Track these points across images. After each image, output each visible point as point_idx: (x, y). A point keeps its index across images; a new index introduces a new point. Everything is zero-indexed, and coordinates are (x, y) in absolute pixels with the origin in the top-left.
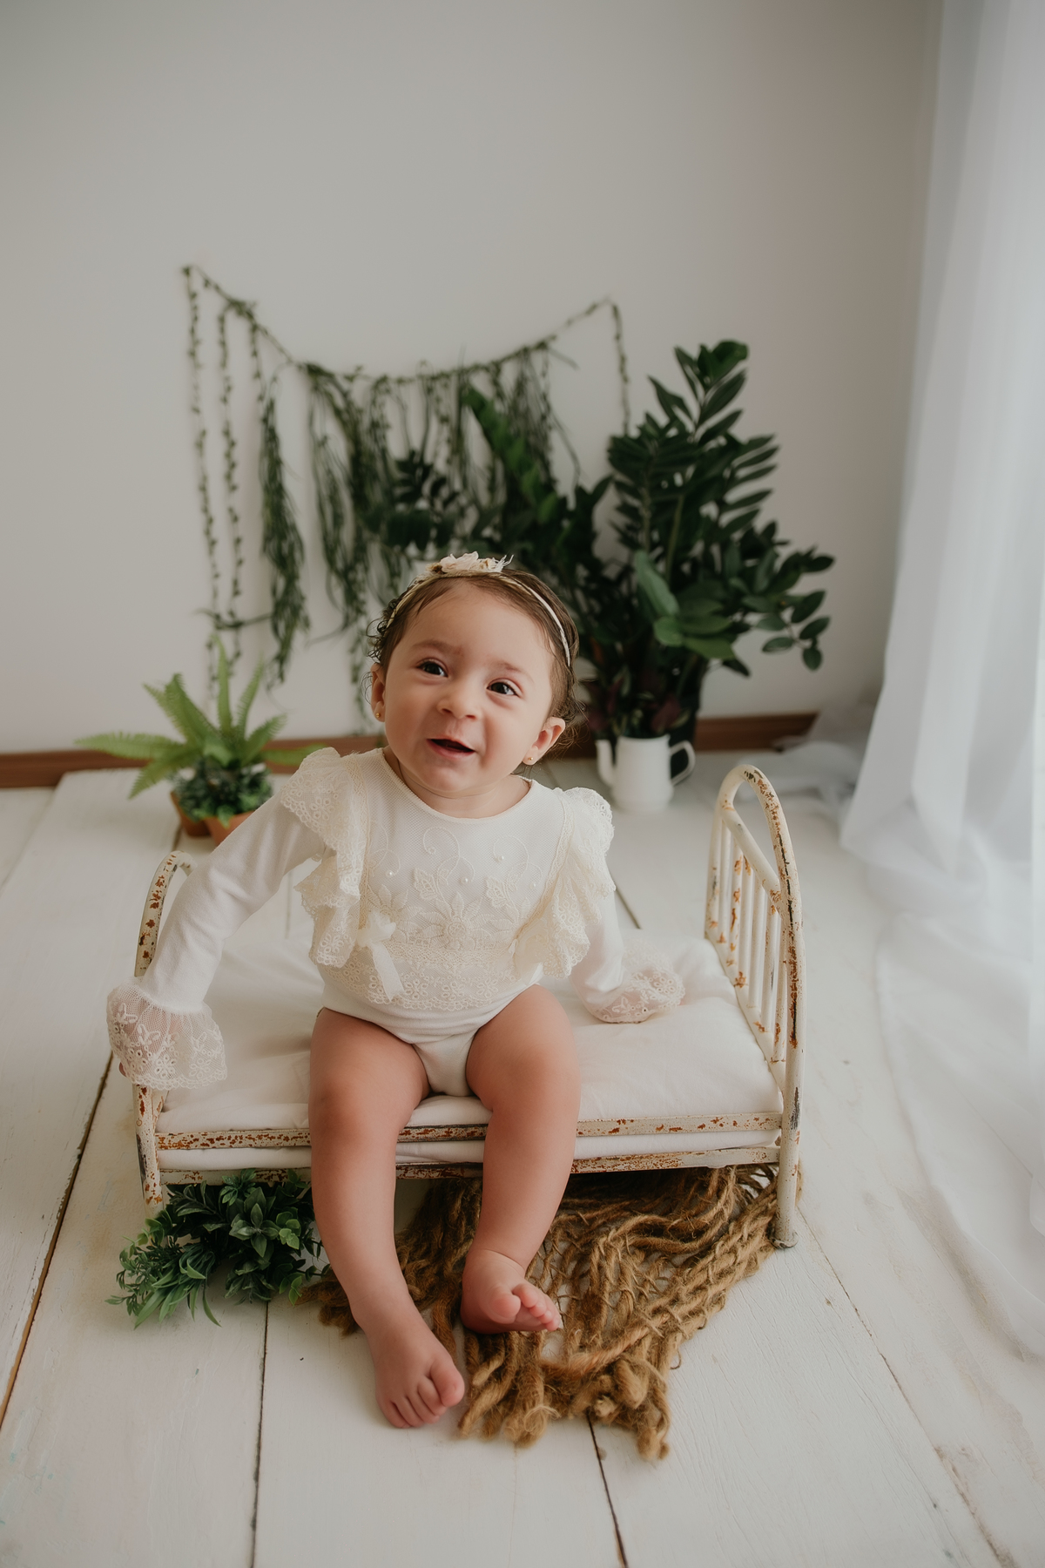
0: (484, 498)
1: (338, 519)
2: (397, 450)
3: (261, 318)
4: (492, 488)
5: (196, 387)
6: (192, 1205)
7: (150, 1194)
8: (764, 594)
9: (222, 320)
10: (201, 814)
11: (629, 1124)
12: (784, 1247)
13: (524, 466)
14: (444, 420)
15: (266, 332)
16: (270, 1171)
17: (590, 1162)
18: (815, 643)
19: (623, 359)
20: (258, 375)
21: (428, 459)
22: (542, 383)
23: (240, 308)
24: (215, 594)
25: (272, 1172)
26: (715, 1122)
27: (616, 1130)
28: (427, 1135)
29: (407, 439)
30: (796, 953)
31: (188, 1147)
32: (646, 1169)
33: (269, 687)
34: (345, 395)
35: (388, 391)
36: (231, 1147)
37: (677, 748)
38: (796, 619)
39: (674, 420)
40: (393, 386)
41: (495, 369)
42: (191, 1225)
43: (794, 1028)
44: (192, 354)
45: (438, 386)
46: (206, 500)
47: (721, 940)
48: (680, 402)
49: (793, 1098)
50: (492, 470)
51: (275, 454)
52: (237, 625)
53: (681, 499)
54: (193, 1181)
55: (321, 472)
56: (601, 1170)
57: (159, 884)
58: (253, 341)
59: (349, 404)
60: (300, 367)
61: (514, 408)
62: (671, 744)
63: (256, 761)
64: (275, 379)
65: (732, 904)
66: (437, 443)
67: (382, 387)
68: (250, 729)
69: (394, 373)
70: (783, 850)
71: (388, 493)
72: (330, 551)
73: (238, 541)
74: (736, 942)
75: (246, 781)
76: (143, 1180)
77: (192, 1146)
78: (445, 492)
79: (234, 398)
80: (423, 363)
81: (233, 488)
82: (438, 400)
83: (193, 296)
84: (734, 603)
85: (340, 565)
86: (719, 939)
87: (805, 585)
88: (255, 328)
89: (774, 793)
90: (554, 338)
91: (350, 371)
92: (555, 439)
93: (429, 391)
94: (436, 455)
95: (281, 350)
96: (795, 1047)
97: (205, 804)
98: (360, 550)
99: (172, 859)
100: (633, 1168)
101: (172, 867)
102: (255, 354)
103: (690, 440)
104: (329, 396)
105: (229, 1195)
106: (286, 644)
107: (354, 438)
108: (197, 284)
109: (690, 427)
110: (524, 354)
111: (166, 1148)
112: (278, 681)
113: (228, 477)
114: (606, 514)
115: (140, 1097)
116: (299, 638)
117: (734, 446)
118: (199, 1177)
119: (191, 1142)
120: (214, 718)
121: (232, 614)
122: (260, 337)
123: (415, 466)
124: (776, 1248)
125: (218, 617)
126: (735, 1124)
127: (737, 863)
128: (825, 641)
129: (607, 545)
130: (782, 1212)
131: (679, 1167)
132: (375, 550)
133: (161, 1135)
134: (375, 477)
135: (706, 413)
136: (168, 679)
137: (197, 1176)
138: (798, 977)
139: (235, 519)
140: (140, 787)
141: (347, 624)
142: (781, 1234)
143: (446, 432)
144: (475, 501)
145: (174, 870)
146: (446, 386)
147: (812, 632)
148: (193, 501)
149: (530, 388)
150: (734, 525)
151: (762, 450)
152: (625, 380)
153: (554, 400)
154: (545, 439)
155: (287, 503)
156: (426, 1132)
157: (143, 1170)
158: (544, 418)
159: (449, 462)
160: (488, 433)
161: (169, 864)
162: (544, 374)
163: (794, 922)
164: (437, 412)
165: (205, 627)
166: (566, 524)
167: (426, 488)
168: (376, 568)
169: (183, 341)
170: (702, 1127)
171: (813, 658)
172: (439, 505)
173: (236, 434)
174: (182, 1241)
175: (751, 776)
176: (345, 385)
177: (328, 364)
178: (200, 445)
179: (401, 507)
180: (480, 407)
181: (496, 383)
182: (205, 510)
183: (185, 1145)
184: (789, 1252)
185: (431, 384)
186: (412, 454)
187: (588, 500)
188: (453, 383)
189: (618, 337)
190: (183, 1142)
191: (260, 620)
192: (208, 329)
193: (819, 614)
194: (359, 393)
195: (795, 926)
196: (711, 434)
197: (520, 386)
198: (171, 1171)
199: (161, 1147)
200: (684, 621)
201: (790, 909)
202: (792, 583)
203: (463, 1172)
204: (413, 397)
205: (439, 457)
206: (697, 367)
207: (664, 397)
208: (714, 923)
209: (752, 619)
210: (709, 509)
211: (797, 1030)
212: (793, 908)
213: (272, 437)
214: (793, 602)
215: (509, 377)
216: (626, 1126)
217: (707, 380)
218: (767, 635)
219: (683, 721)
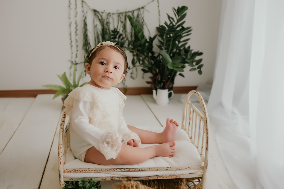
0: (130, 39)
2: (112, 28)
4: (131, 37)
5: (70, 13)
6: (72, 186)
7: (61, 183)
8: (189, 59)
11: (170, 168)
13: (139, 32)
14: (122, 22)
15: (85, 2)
16: (89, 178)
17: (161, 177)
18: (200, 69)
19: (159, 11)
20: (83, 11)
21: (118, 30)
22: (142, 15)
24: (72, 57)
26: (189, 168)
27: (167, 169)
28: (125, 170)
29: (114, 26)
30: (208, 130)
32: (173, 178)
33: (83, 77)
34: (101, 16)
35: (110, 16)
36: (80, 172)
37: (170, 92)
38: (196, 64)
39: (171, 23)
40: (111, 15)
41: (133, 12)
43: (207, 146)
44: (69, 6)
45: (121, 15)
46: (71, 37)
47: (186, 129)
48: (173, 19)
49: (206, 162)
50: (132, 33)
51: (86, 28)
52: (76, 64)
53: (172, 39)
54: (71, 180)
55: (96, 32)
56: (163, 178)
58: (82, 4)
59: (102, 18)
60: (92, 10)
61: (136, 20)
62: (169, 91)
64: (87, 12)
65: (189, 121)
66: (120, 27)
67: (109, 15)
69: (112, 12)
70: (204, 108)
71: (109, 37)
73: (77, 46)
74: (190, 130)
76: (60, 180)
77: (71, 172)
78: (121, 37)
79: (78, 16)
80: (118, 10)
81: (77, 35)
82: (121, 18)
84: (184, 62)
86: (185, 129)
87: (198, 58)
88: (83, 1)
89: (201, 96)
91: (103, 11)
92: (145, 27)
93: (119, 16)
94: (120, 29)
95: (88, 6)
96: (207, 151)
100: (171, 178)
102: (83, 7)
103: (174, 27)
104: (98, 16)
105: (80, 184)
107: (103, 25)
109: (174, 24)
110: (139, 9)
111: (65, 172)
112: (85, 76)
113: (76, 32)
114: (156, 43)
115: (60, 160)
117: (183, 29)
118: (73, 180)
121: (75, 61)
122: (84, 3)
125: (72, 62)
126: (193, 168)
127: (191, 112)
128: (203, 69)
129: (155, 49)
131: (180, 178)
133: (64, 170)
134: (107, 33)
135: (178, 21)
136: (62, 73)
139: (77, 41)
140: (55, 97)
143: (122, 25)
144: (128, 39)
146: (122, 15)
147: (200, 67)
148: (68, 37)
149: (140, 16)
150: (182, 46)
151: (189, 30)
152: (160, 15)
153: (144, 19)
154: (143, 27)
155: (88, 38)
156: (125, 169)
157: (60, 178)
158: (143, 23)
159: (122, 31)
160: (132, 24)
162: (143, 14)
164: (120, 21)
165: (69, 64)
166: (147, 44)
167: (118, 36)
169: (68, 4)
170: (186, 169)
171: (200, 72)
172: (120, 40)
173: (78, 23)
175: (195, 92)
176: (101, 14)
177: (98, 10)
178: (70, 25)
179: (112, 40)
180: (130, 19)
181: (133, 15)
182: (71, 39)
183: (69, 172)
185: (119, 15)
186: (115, 29)
187: (152, 40)
188: (124, 15)
189: (158, 7)
190: (69, 171)
191: (81, 63)
192: (73, 1)
193: (201, 63)
194: (104, 16)
195: (207, 124)
196: (178, 26)
197: (138, 16)
198: (66, 178)
200: (173, 64)
202: (195, 57)
203: (132, 178)
204: (115, 17)
205: (120, 30)
206: (177, 11)
207: (169, 17)
208: (184, 126)
209: (186, 65)
210: (177, 42)
211: (208, 147)
212: (207, 120)
213: (85, 24)
214: (195, 61)
215: (136, 14)
216: (169, 168)
217: (179, 14)
218: (191, 68)
219: (171, 86)
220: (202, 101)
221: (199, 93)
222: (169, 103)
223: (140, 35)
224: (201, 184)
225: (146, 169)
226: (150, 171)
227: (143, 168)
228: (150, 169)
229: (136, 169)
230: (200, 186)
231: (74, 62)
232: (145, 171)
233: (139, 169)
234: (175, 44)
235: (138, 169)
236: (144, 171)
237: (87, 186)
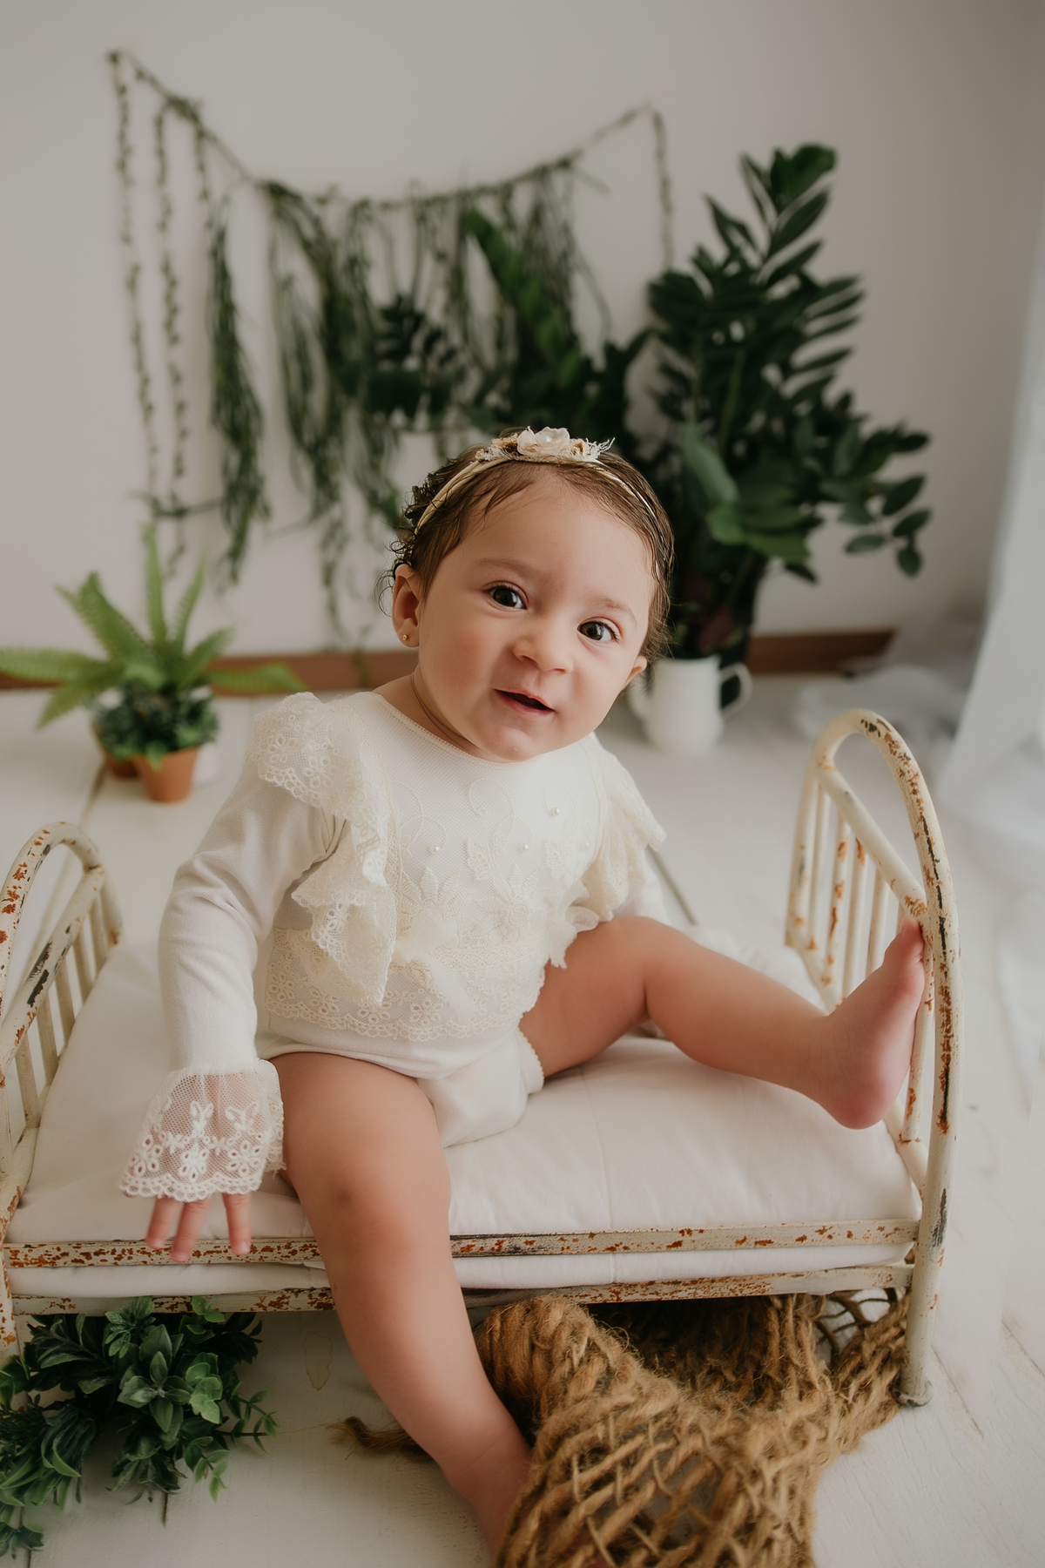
0: (490, 356)
1: (306, 381)
2: (380, 292)
3: (210, 120)
4: (500, 344)
5: (127, 209)
6: (67, 1350)
9: (159, 123)
10: (126, 752)
11: (696, 1236)
12: (912, 1405)
13: (541, 314)
14: (440, 257)
15: (215, 140)
16: (174, 1297)
17: (639, 1287)
18: (911, 542)
19: (665, 185)
20: (205, 195)
21: (420, 305)
22: (564, 212)
23: (183, 108)
24: (152, 473)
25: (176, 1300)
26: (821, 1232)
27: (678, 1244)
29: (393, 279)
30: (952, 995)
31: (53, 1263)
32: (719, 1296)
33: (216, 590)
34: (316, 222)
35: (369, 219)
36: (116, 1264)
37: (728, 672)
38: (888, 510)
39: (734, 254)
40: (376, 212)
41: (505, 192)
43: (945, 1105)
44: (122, 166)
45: (433, 215)
46: (140, 354)
47: (812, 946)
48: (743, 229)
49: (937, 1202)
50: (500, 321)
51: (226, 297)
53: (740, 356)
54: (64, 1311)
55: (285, 320)
56: (655, 1297)
57: (18, 876)
58: (199, 151)
59: (321, 235)
60: (258, 186)
61: (528, 243)
62: (722, 666)
63: (199, 683)
64: (226, 200)
65: (833, 902)
66: (432, 286)
67: (363, 214)
68: (193, 640)
69: (378, 196)
70: (929, 841)
71: (370, 349)
72: (296, 418)
73: (180, 408)
74: (838, 955)
75: (183, 710)
77: (60, 1262)
78: (440, 348)
79: (175, 223)
80: (414, 183)
81: (174, 340)
82: (434, 232)
83: (122, 90)
84: (811, 492)
85: (308, 437)
86: (807, 943)
87: (896, 469)
88: (201, 135)
89: (909, 754)
90: (578, 153)
91: (322, 190)
92: (579, 284)
93: (421, 219)
94: (429, 300)
95: (235, 164)
96: (945, 1132)
97: (132, 739)
98: (334, 420)
99: (43, 836)
100: (701, 1294)
101: (42, 848)
102: (201, 168)
103: (756, 279)
104: (296, 224)
105: (119, 1341)
106: (240, 537)
107: (327, 277)
108: (127, 74)
109: (753, 258)
110: (541, 174)
111: (21, 1265)
112: (230, 584)
113: (169, 325)
114: (642, 378)
116: (256, 530)
117: (809, 291)
118: (70, 1306)
119: (58, 1258)
120: (145, 631)
121: (174, 497)
122: (207, 145)
123: (403, 315)
124: (901, 1405)
125: (156, 503)
126: (850, 1235)
127: (841, 846)
128: (925, 540)
129: (642, 415)
130: (913, 1356)
131: (766, 1293)
132: (352, 418)
133: (13, 1246)
134: (352, 327)
135: (778, 241)
136: (81, 578)
137: (67, 1304)
138: (954, 1031)
139: (177, 379)
140: (50, 714)
141: (318, 511)
142: (909, 1386)
143: (443, 272)
144: (477, 360)
145: (46, 851)
146: (443, 213)
147: (908, 529)
148: (125, 355)
149: (549, 219)
150: (802, 395)
151: (842, 295)
152: (668, 209)
153: (581, 233)
154: (566, 282)
155: (242, 362)
158: (565, 256)
159: (447, 310)
160: (495, 268)
161: (38, 844)
162: (566, 200)
163: (948, 950)
164: (433, 246)
165: (142, 513)
166: (592, 390)
168: (353, 444)
169: (110, 150)
170: (802, 1239)
171: (910, 561)
172: (432, 365)
173: (178, 270)
174: (47, 1397)
175: (872, 728)
176: (316, 210)
177: (293, 181)
178: (132, 284)
179: (386, 366)
180: (485, 235)
181: (505, 210)
182: (140, 367)
183: (48, 1261)
184: (920, 1413)
185: (423, 210)
186: (400, 299)
187: (619, 359)
188: (452, 211)
189: (660, 154)
190: (46, 1258)
191: (208, 506)
192: (142, 134)
193: (918, 504)
194: (334, 220)
196: (779, 275)
197: (537, 216)
198: (29, 1298)
199: (14, 1264)
200: (746, 511)
201: (943, 931)
202: (879, 464)
204: (402, 227)
205: (434, 306)
206: (769, 182)
207: (722, 222)
208: (798, 921)
209: (828, 511)
210: (772, 373)
211: (950, 1109)
212: (947, 930)
213: (222, 277)
214: (882, 489)
215: (522, 203)
216: (692, 1238)
217: (783, 198)
218: (849, 532)
219: (734, 638)
220: (919, 796)
221: (895, 735)
222: (725, 737)
223: (544, 335)
224: (904, 1325)
225: (538, 1242)
226: (564, 1251)
227: (524, 1239)
228: (569, 1242)
229: (479, 1244)
230: (896, 1338)
231: (167, 504)
232: (534, 1253)
233: (495, 1241)
234: (763, 384)
235: (491, 1243)
236: (525, 1254)
237: (159, 1359)
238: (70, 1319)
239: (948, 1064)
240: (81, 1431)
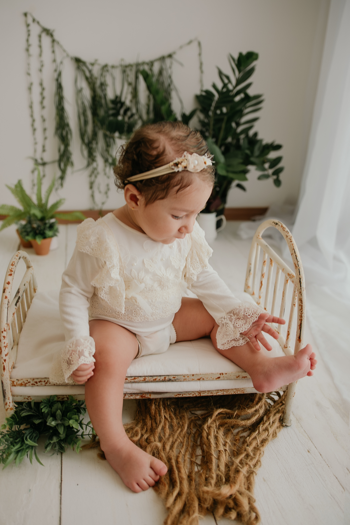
0: (145, 117)
1: (86, 122)
2: (110, 95)
3: (56, 36)
4: (148, 113)
5: (29, 64)
6: (29, 411)
7: (7, 407)
8: (258, 157)
9: (40, 36)
10: (29, 238)
11: (224, 375)
12: (286, 426)
13: (162, 104)
14: (130, 84)
15: (58, 43)
16: (63, 396)
17: (206, 391)
18: (278, 177)
19: (201, 64)
20: (54, 61)
21: (123, 99)
22: (169, 71)
23: (48, 32)
24: (35, 151)
25: (64, 396)
27: (219, 378)
28: (135, 380)
29: (115, 90)
30: (303, 301)
31: (25, 385)
32: (230, 394)
33: (57, 189)
34: (90, 71)
35: (108, 71)
36: (45, 385)
37: (219, 218)
38: (271, 167)
39: (225, 85)
40: (109, 68)
41: (151, 64)
42: (26, 420)
43: (300, 334)
44: (27, 50)
45: (128, 70)
46: (32, 112)
47: (253, 294)
48: (228, 78)
50: (148, 105)
51: (61, 94)
52: (44, 164)
53: (226, 118)
54: (28, 400)
55: (80, 102)
56: (211, 394)
57: (12, 265)
58: (53, 46)
59: (92, 75)
60: (72, 58)
61: (158, 80)
62: (217, 216)
63: (52, 217)
64: (61, 63)
65: (261, 279)
66: (127, 93)
67: (105, 69)
68: (49, 205)
69: (110, 64)
70: (296, 256)
71: (106, 112)
72: (82, 135)
73: (45, 130)
74: (263, 295)
75: (48, 225)
76: (4, 401)
77: (27, 385)
78: (129, 114)
79: (44, 69)
80: (122, 60)
81: (43, 108)
82: (128, 76)
83: (28, 25)
84: (247, 161)
85: (86, 141)
86: (252, 293)
87: (273, 155)
88: (53, 41)
89: (289, 231)
90: (174, 53)
91: (92, 61)
92: (173, 94)
93: (124, 72)
94: (126, 98)
95: (64, 51)
96: (300, 342)
97: (31, 234)
98: (95, 134)
99: (18, 254)
100: (225, 393)
101: (18, 258)
102: (53, 52)
103: (231, 94)
104: (84, 72)
105: (45, 408)
106: (64, 172)
107: (93, 89)
108: (30, 20)
109: (230, 87)
110: (162, 59)
111: (15, 386)
112: (60, 187)
113: (42, 103)
115: (3, 363)
116: (69, 170)
117: (247, 98)
118: (30, 399)
119: (27, 383)
120: (35, 199)
121: (42, 159)
122: (56, 44)
123: (118, 102)
124: (283, 426)
125: (36, 160)
127: (265, 262)
128: (282, 176)
130: (287, 411)
131: (244, 393)
132: (100, 134)
133: (13, 380)
134: (101, 106)
135: (239, 82)
136: (15, 182)
137: (29, 398)
138: (303, 311)
139: (44, 120)
141: (89, 165)
142: (286, 421)
143: (130, 89)
144: (141, 117)
145: (20, 258)
147: (277, 173)
148: (27, 112)
149: (165, 73)
150: (243, 132)
151: (258, 100)
152: (202, 72)
153: (175, 78)
154: (169, 94)
155: (65, 115)
156: (135, 379)
157: (4, 396)
158: (169, 85)
159: (131, 101)
160: (149, 87)
161: (17, 256)
162: (170, 67)
163: (302, 287)
164: (127, 81)
165: (31, 165)
167: (122, 111)
168: (101, 143)
169: (24, 45)
171: (278, 183)
172: (126, 119)
173: (45, 85)
174: (22, 427)
175: (277, 224)
176: (90, 67)
177: (83, 58)
178: (30, 89)
179: (111, 118)
180: (147, 77)
181: (151, 69)
182: (32, 116)
183: (24, 385)
184: (289, 428)
185: (125, 69)
186: (117, 97)
187: (187, 118)
188: (134, 70)
189: (200, 54)
190: (23, 383)
191: (53, 162)
192: (34, 40)
193: (280, 165)
194: (96, 70)
195: (302, 289)
196: (238, 93)
197: (161, 73)
198: (17, 396)
199: (13, 385)
200: (228, 165)
201: (300, 282)
202: (267, 153)
203: (150, 395)
204: (118, 74)
205: (127, 99)
206: (237, 62)
207: (220, 73)
208: (248, 287)
209: (251, 168)
210: (234, 125)
213: (60, 87)
214: (269, 161)
215: (156, 68)
216: (223, 376)
217: (242, 68)
218: (259, 173)
219: (221, 207)
220: (292, 243)
221: (284, 226)
222: (217, 239)
223: (164, 109)
225: (177, 377)
226: (185, 380)
227: (172, 376)
228: (186, 377)
229: (158, 378)
231: (40, 161)
232: (175, 381)
233: (164, 377)
234: (231, 127)
235: (163, 378)
236: (173, 381)
237: (59, 412)
238: (29, 403)
239: (301, 322)
240: (35, 435)
